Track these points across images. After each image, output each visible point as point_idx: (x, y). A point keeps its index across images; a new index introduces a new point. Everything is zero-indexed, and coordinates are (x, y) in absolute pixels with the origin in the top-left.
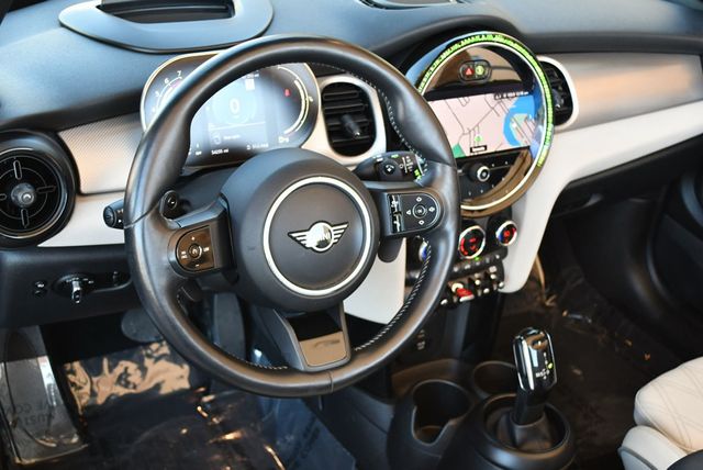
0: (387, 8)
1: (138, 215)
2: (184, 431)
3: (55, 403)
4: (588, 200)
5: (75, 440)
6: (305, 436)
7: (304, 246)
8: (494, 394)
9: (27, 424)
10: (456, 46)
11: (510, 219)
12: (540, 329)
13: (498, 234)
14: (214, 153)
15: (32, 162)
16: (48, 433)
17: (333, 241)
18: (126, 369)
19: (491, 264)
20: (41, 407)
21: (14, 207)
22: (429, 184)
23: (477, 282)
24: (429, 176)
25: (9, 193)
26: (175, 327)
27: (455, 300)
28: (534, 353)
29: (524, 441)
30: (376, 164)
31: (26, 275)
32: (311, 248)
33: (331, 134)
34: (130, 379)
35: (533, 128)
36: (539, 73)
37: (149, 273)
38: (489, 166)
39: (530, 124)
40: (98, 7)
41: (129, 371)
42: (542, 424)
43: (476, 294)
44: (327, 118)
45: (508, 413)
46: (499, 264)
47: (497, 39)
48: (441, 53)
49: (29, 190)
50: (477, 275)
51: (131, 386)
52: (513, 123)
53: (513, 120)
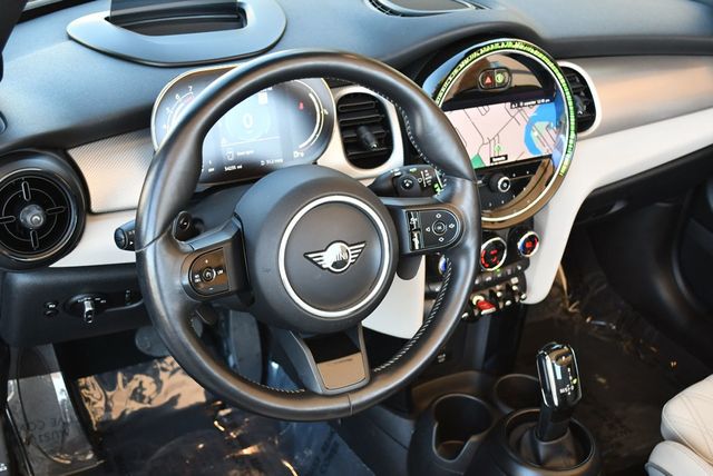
0: (404, 15)
1: (149, 238)
2: (201, 446)
3: (69, 420)
4: (612, 207)
5: (90, 456)
6: (324, 450)
7: (320, 266)
8: (517, 408)
9: (41, 441)
10: (475, 54)
11: (532, 229)
12: (564, 343)
13: (520, 244)
14: (226, 169)
15: (41, 182)
16: (62, 451)
17: (350, 261)
18: (141, 383)
19: (513, 276)
20: (55, 424)
21: (23, 230)
22: (448, 200)
23: (499, 294)
24: (448, 191)
25: (17, 215)
26: (189, 353)
27: (476, 313)
28: (558, 368)
29: (549, 458)
30: (394, 178)
31: (37, 296)
32: (328, 269)
33: (347, 146)
34: (144, 393)
35: (554, 136)
36: (560, 80)
37: (162, 297)
38: (511, 177)
39: (552, 132)
40: (107, 19)
41: (144, 385)
42: (566, 439)
43: (497, 307)
44: (343, 130)
45: (531, 429)
46: (521, 275)
47: (516, 46)
48: (460, 62)
49: (38, 212)
50: (498, 287)
51: (146, 400)
52: (534, 131)
53: (533, 128)
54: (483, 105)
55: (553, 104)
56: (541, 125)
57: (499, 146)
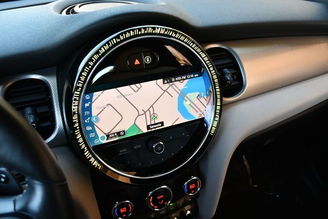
39: (203, 100)
47: (157, 31)
52: (186, 101)
53: (185, 98)
54: (134, 83)
55: (201, 77)
56: (193, 96)
57: (154, 116)
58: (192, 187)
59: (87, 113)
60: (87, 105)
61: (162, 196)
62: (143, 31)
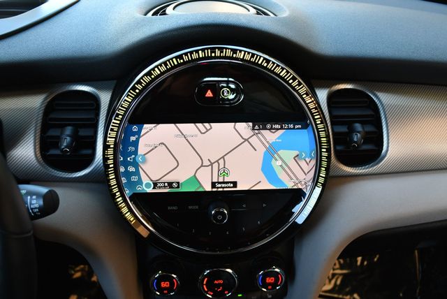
52: (276, 160)
53: (276, 155)
54: (202, 122)
55: (305, 131)
56: (288, 155)
57: (225, 171)
58: (269, 280)
59: (131, 149)
60: (133, 138)
61: (221, 282)
62: (218, 53)
